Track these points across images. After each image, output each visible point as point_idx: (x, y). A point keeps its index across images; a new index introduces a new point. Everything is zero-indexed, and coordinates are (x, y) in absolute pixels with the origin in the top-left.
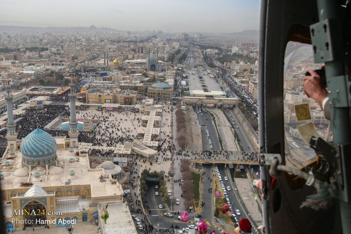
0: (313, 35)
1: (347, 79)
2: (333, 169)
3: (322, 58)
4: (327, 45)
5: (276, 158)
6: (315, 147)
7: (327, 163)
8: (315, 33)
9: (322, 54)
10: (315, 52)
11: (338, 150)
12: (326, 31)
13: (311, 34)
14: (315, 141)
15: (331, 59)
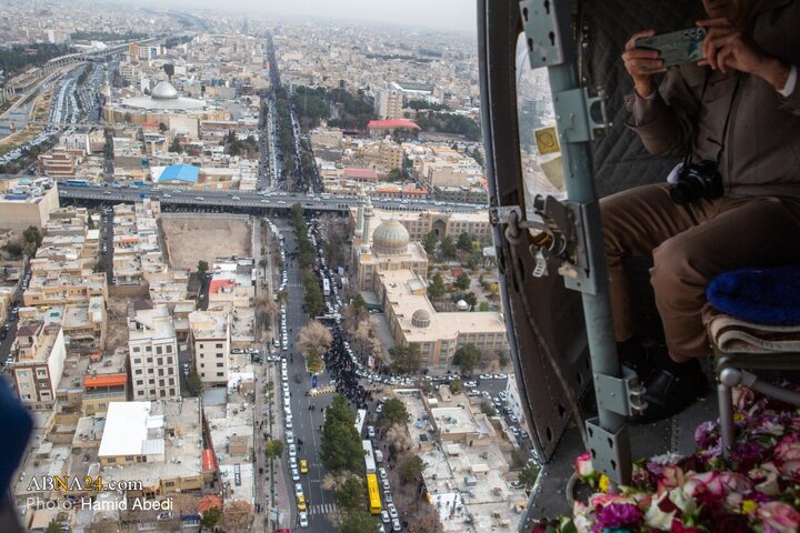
0: (527, 19)
1: (586, 93)
2: (572, 245)
3: (544, 59)
4: (552, 36)
5: (514, 211)
6: (543, 212)
7: (563, 237)
8: (529, 15)
9: (544, 52)
10: (531, 49)
11: (577, 212)
12: (548, 12)
13: (523, 18)
14: (542, 202)
15: (559, 61)
